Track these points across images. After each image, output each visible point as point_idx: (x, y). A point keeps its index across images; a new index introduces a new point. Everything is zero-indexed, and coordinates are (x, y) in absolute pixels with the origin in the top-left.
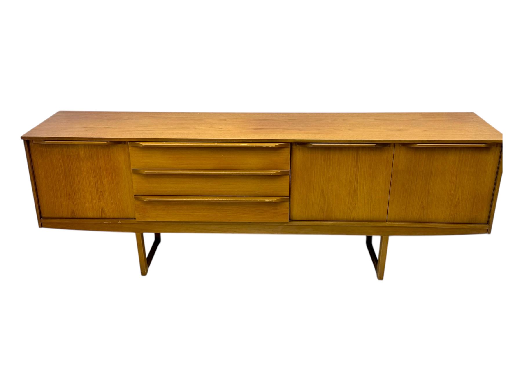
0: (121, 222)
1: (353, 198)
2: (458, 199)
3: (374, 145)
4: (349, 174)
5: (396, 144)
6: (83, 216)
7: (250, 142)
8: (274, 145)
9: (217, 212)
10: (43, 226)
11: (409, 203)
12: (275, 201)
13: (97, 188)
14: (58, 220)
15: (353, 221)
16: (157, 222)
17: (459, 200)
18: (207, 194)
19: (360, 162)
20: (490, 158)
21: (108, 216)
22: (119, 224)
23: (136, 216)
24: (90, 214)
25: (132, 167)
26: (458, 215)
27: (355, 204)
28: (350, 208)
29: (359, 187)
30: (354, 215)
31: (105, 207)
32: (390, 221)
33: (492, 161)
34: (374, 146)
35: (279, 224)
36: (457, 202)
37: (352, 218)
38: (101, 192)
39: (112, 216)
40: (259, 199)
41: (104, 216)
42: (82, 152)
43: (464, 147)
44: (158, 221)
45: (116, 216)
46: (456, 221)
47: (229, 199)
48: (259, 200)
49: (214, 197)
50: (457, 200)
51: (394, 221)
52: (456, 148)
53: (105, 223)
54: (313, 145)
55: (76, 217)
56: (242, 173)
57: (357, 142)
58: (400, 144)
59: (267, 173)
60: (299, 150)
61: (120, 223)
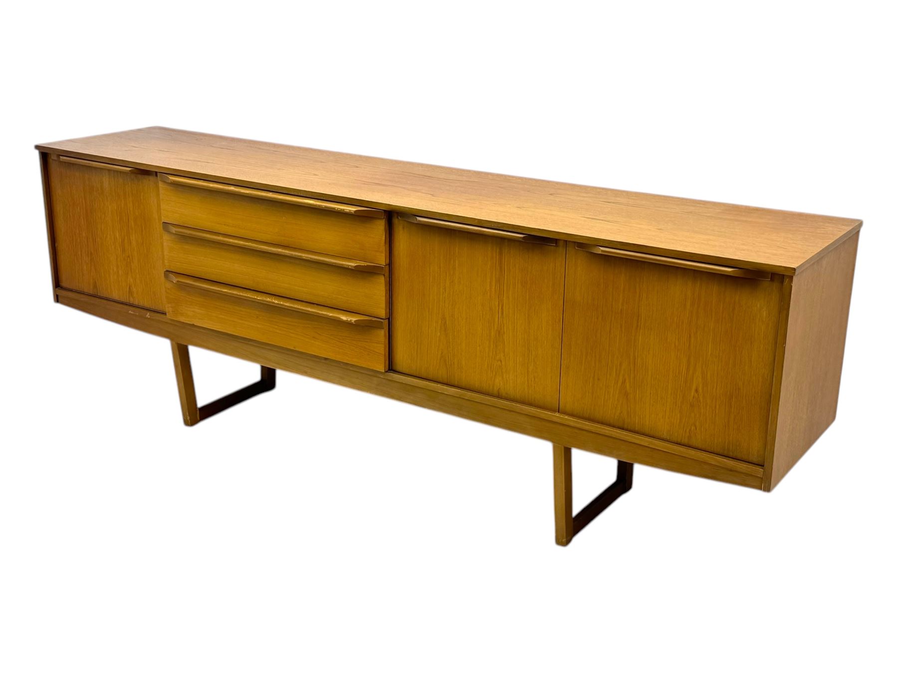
0: (151, 316)
1: (496, 347)
2: (697, 391)
3: (521, 237)
4: (489, 294)
5: (570, 241)
6: (108, 296)
7: (322, 198)
8: (352, 209)
9: (276, 327)
10: (59, 301)
11: (598, 379)
12: (355, 321)
13: (124, 250)
14: (76, 294)
15: (499, 396)
16: (193, 325)
17: (698, 395)
18: (262, 288)
19: (506, 272)
20: (758, 306)
21: (136, 303)
22: (147, 318)
23: (167, 309)
24: (115, 295)
25: (164, 220)
26: (697, 429)
27: (501, 361)
28: (491, 368)
29: (505, 325)
30: (498, 383)
31: (133, 286)
32: (565, 413)
33: (765, 313)
34: (521, 240)
35: (370, 373)
36: (693, 397)
37: (496, 389)
38: (129, 256)
39: (141, 304)
40: (331, 313)
41: (132, 301)
42: (106, 182)
43: (702, 271)
44: (195, 324)
45: (147, 304)
46: (694, 442)
47: (288, 304)
48: (331, 315)
49: (267, 295)
50: (693, 391)
51: (572, 415)
52: (685, 270)
53: (130, 312)
54: (419, 221)
55: (99, 295)
56: (306, 255)
57: (493, 226)
58: (575, 242)
59: (344, 263)
60: (403, 228)
61: (149, 317)
